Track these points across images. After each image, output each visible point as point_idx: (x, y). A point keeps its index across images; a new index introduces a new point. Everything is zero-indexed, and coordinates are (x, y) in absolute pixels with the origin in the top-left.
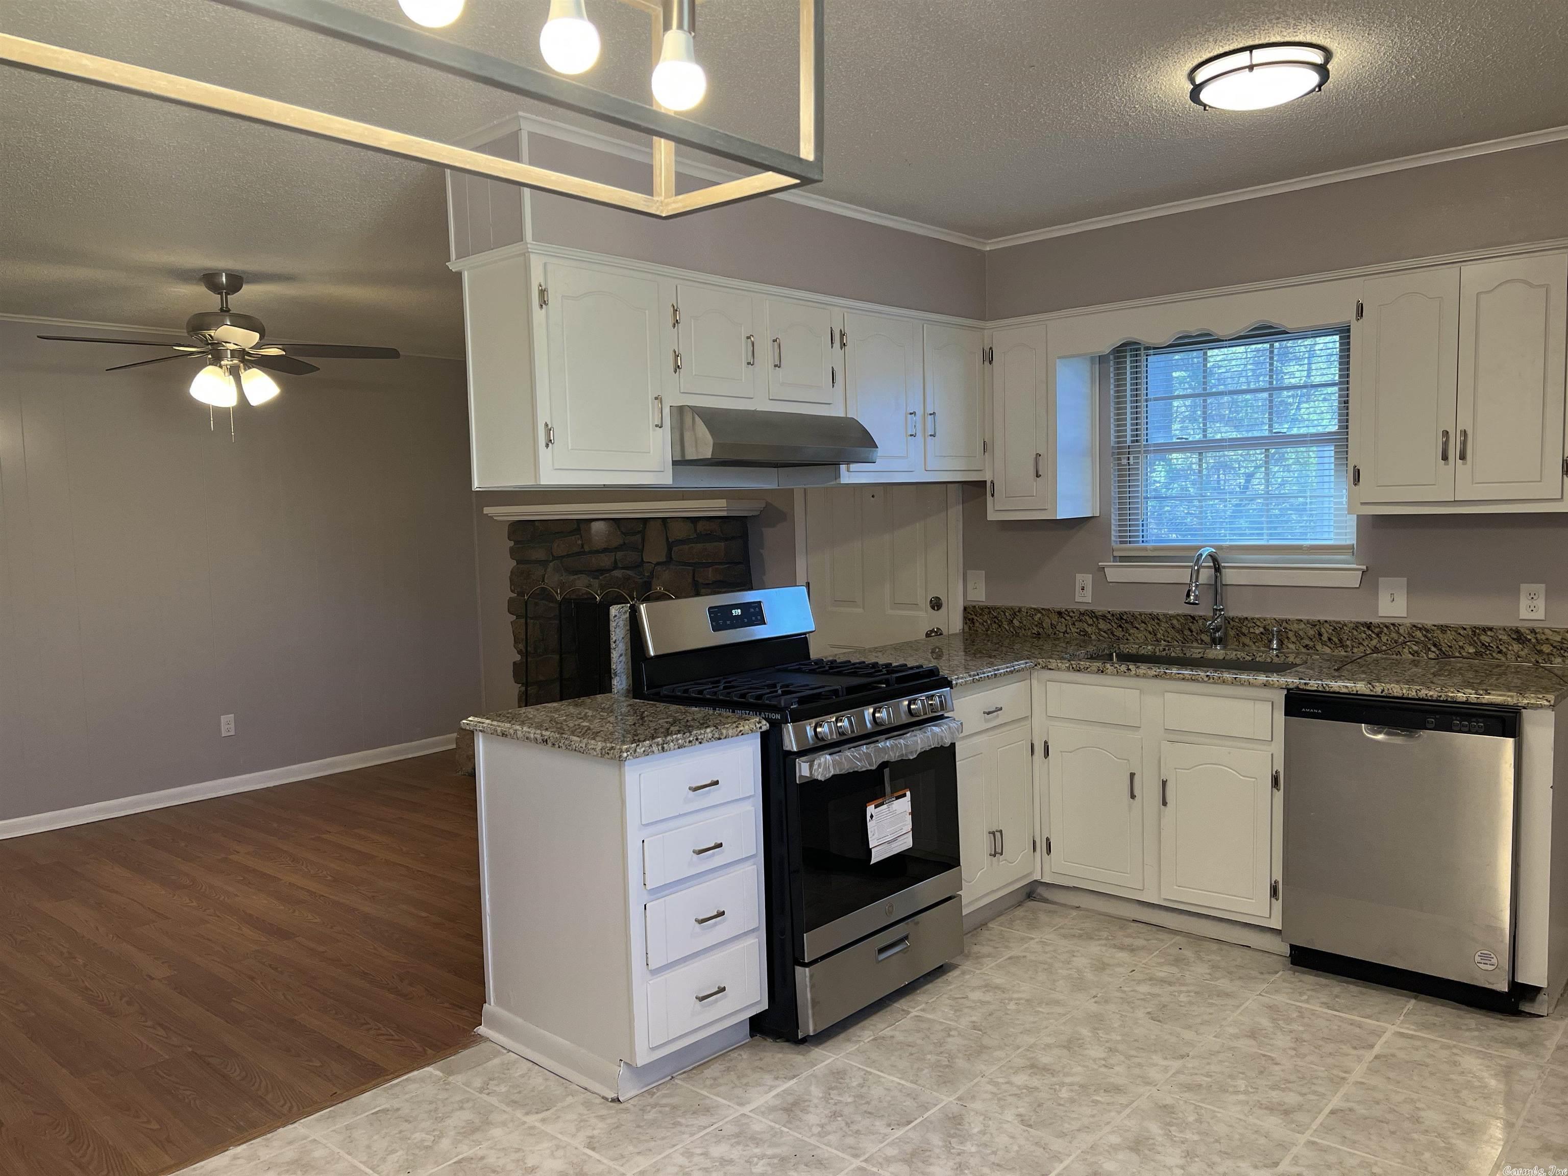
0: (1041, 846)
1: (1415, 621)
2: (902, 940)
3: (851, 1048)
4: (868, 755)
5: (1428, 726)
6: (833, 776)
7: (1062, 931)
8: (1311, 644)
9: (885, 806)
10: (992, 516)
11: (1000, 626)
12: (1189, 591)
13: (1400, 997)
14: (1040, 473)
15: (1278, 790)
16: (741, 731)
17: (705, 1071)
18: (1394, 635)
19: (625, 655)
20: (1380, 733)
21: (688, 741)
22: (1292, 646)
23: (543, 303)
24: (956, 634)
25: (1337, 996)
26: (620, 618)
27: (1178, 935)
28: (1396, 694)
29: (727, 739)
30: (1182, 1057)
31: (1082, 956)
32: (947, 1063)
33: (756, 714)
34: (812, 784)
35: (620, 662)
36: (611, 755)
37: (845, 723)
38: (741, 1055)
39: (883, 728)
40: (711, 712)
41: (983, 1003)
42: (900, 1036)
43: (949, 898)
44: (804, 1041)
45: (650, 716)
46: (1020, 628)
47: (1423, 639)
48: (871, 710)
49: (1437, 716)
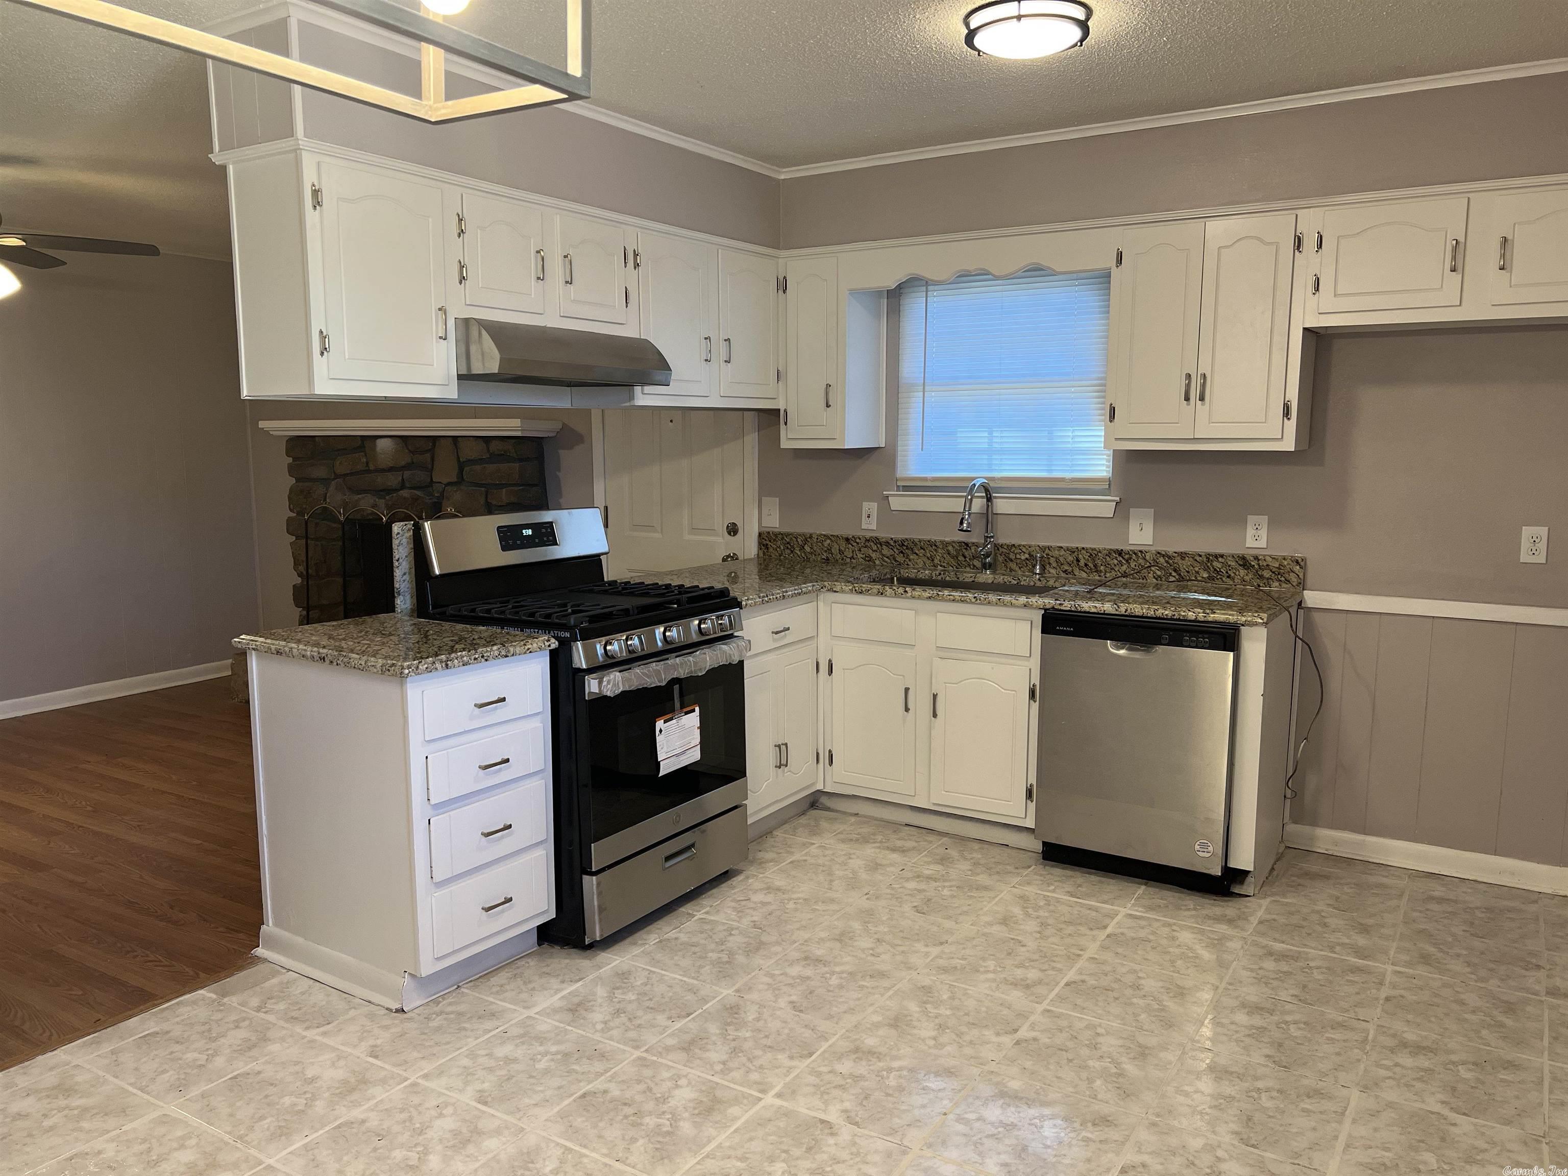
0: (824, 757)
1: (1159, 549)
2: (688, 848)
3: (637, 950)
4: (658, 672)
5: (1163, 642)
6: (623, 692)
7: (842, 836)
8: (1070, 569)
9: (674, 721)
10: (785, 444)
11: (792, 552)
12: (962, 519)
13: (1130, 884)
14: (830, 403)
15: (1035, 701)
16: (528, 649)
17: (491, 979)
18: (1141, 561)
19: (410, 574)
20: (1122, 648)
21: (473, 658)
22: (1053, 571)
23: (317, 203)
24: (750, 559)
25: (1080, 886)
26: (403, 535)
27: (945, 836)
28: (1137, 614)
29: (515, 657)
30: (942, 944)
31: (858, 857)
32: (727, 959)
33: (545, 633)
34: (602, 700)
35: (404, 581)
36: (391, 672)
37: (635, 641)
38: (528, 963)
39: (673, 646)
40: (499, 630)
41: (764, 904)
42: (683, 937)
43: (736, 807)
44: (591, 946)
45: (434, 634)
46: (811, 553)
47: (1165, 565)
48: (662, 629)
49: (1171, 633)
